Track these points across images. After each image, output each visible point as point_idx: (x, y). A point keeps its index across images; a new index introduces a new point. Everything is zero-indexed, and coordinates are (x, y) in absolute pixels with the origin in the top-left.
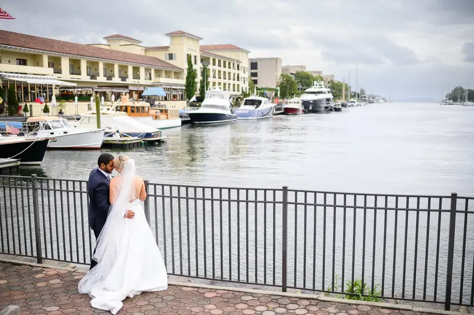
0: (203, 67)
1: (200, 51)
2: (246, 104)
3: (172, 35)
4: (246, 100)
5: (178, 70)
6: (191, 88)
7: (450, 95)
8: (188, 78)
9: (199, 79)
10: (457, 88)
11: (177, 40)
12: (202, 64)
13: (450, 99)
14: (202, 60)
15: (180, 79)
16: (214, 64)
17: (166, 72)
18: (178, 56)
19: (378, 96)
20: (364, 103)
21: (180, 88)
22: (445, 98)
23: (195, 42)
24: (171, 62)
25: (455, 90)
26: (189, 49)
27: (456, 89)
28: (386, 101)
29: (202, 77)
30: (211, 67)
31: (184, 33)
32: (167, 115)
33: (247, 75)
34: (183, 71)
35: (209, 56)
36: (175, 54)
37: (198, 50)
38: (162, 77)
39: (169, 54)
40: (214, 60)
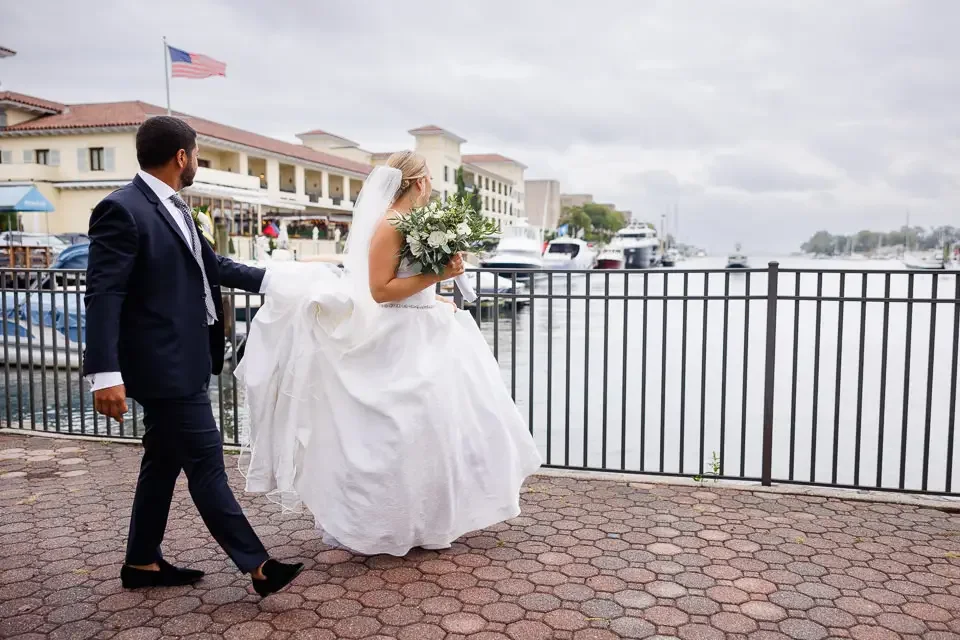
2: (551, 251)
3: (421, 133)
4: (553, 245)
11: (428, 141)
13: (808, 252)
16: (487, 188)
23: (455, 147)
26: (446, 157)
30: (483, 192)
35: (473, 172)
37: (459, 160)
40: (480, 179)
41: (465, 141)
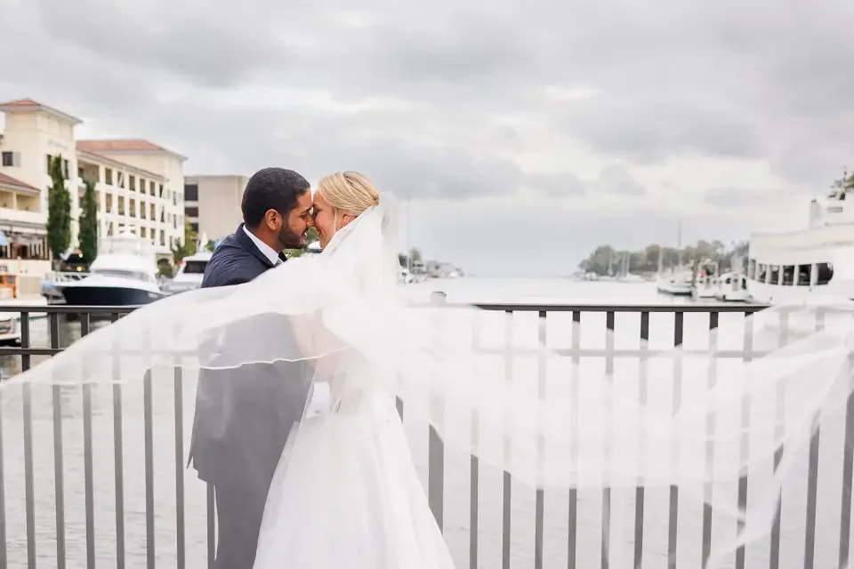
0: (84, 186)
1: (77, 149)
2: (187, 271)
3: (11, 108)
4: (188, 263)
5: (27, 192)
6: (61, 231)
7: (589, 263)
8: (52, 209)
9: (76, 212)
10: (600, 248)
11: (23, 121)
12: (80, 180)
13: (588, 271)
14: (81, 171)
15: (33, 211)
16: (109, 182)
17: (19, 197)
18: (24, 160)
19: (447, 265)
20: (423, 277)
21: (32, 231)
22: (579, 269)
23: (66, 129)
24: (9, 172)
25: (596, 253)
26: (50, 143)
27: (599, 251)
28: (462, 275)
29: (81, 210)
30: (101, 187)
31: (39, 105)
32: (14, 289)
33: (180, 209)
34: (38, 194)
35: (97, 163)
36: (19, 154)
37: (73, 146)
38: (11, 208)
39: (4, 154)
40: (108, 172)
41: (81, 122)
